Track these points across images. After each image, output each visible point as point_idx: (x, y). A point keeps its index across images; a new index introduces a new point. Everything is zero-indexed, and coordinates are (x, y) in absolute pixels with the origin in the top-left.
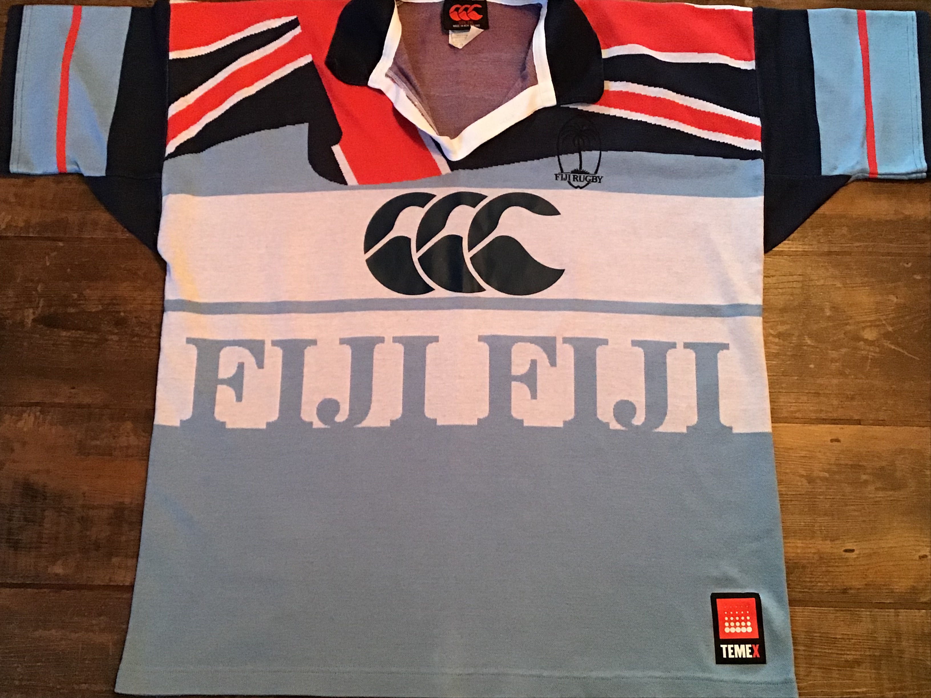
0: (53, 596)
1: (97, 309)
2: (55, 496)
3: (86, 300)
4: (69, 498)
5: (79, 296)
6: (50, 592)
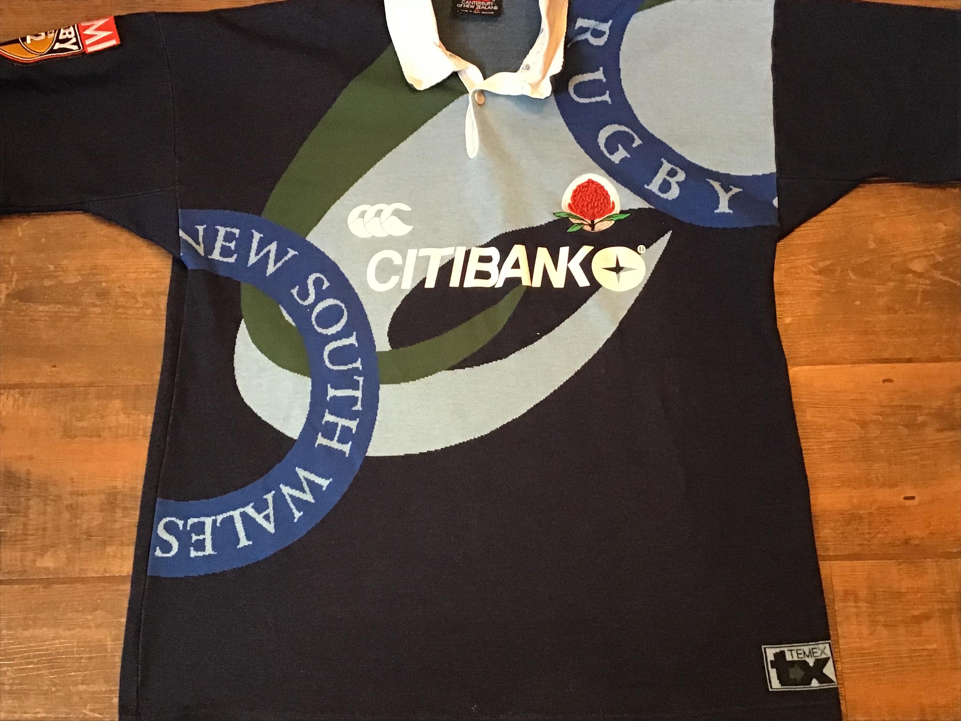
0: (43, 592)
1: (77, 281)
2: (41, 484)
3: (63, 271)
4: (55, 485)
5: (55, 268)
6: (39, 588)
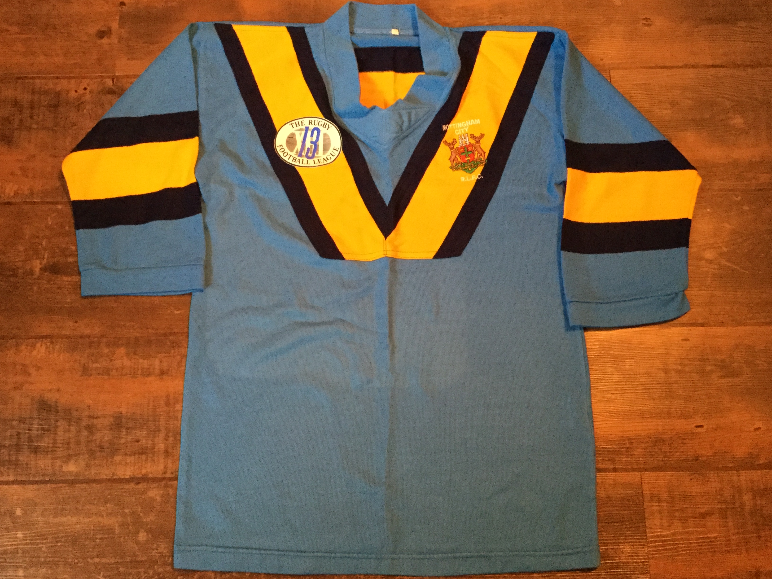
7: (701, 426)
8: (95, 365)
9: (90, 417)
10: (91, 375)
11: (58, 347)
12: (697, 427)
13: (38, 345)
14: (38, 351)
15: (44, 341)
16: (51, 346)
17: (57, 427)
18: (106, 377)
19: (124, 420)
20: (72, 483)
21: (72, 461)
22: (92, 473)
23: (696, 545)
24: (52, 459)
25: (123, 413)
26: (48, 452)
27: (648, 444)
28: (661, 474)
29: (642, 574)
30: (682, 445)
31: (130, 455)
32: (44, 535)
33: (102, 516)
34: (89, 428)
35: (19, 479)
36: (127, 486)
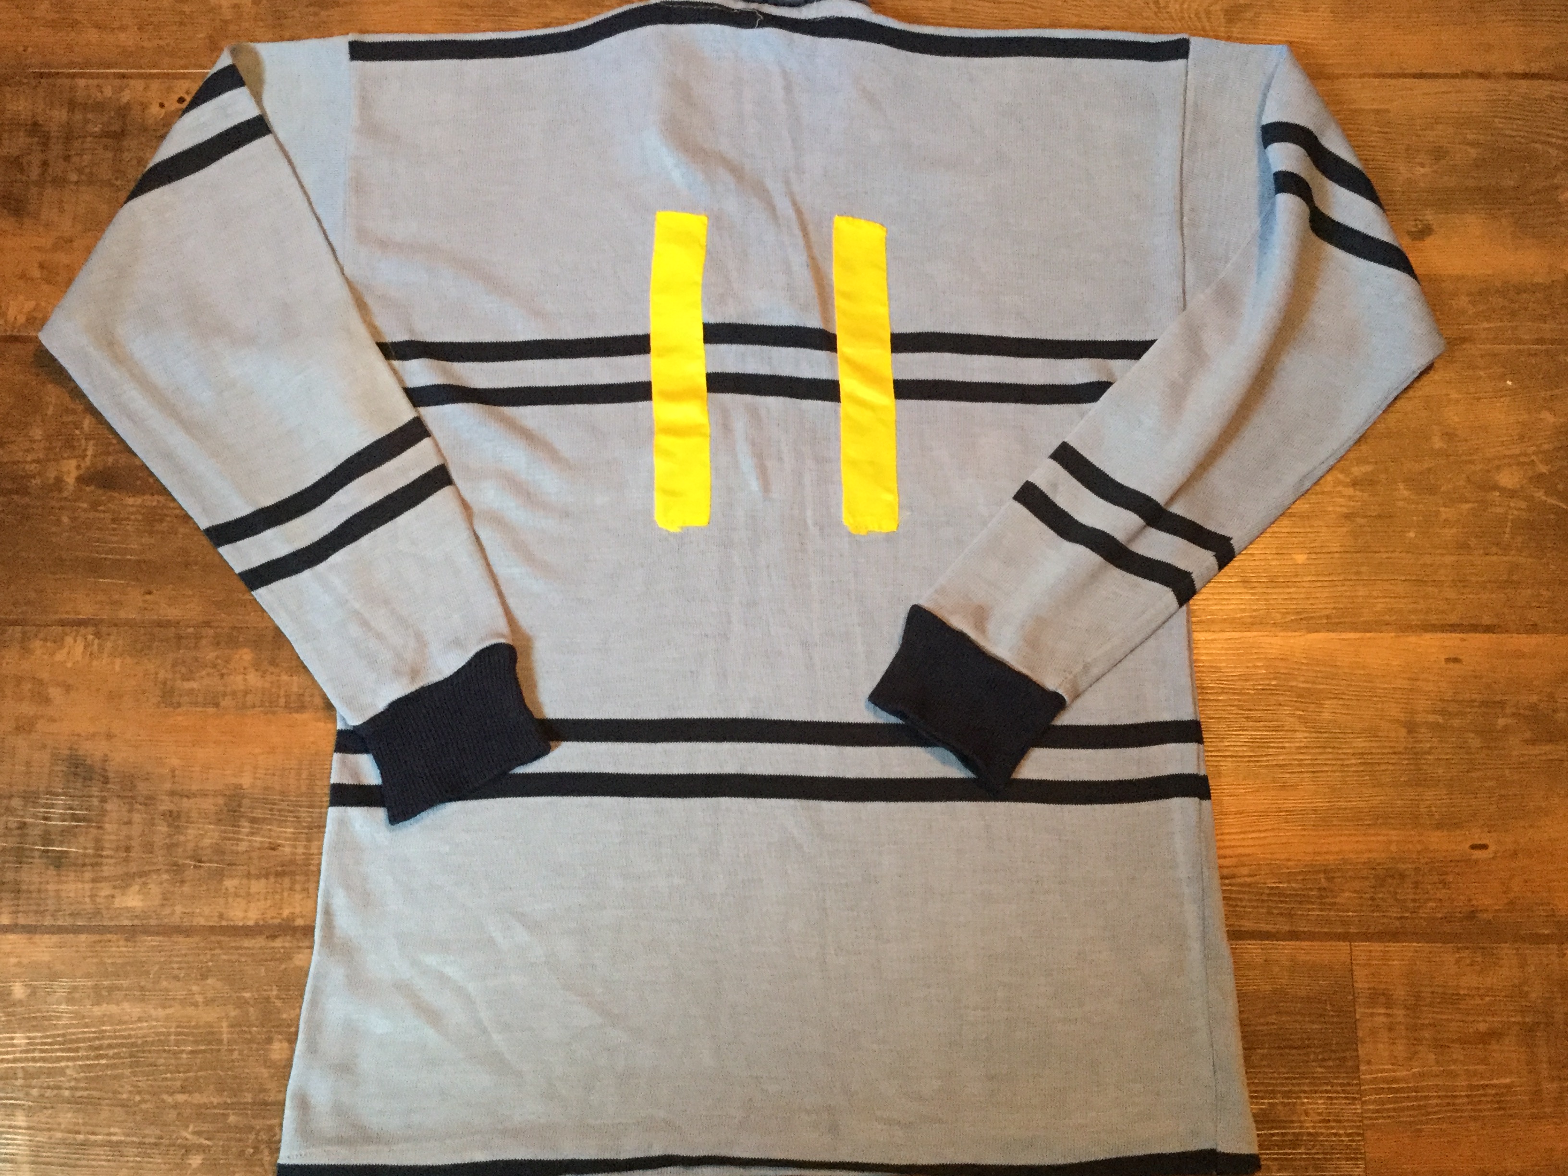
7: (1484, 847)
8: (188, 685)
9: (172, 793)
10: (179, 705)
11: (109, 644)
12: (1474, 847)
13: (69, 640)
14: (69, 653)
15: (82, 630)
16: (96, 641)
17: (103, 812)
18: (211, 710)
19: (246, 802)
20: (132, 933)
21: (136, 888)
22: (177, 913)
23: (1465, 1100)
24: (94, 881)
25: (245, 787)
26: (84, 865)
27: (1367, 883)
28: (1394, 947)
29: (1347, 1159)
30: (1441, 886)
31: (258, 877)
32: (72, 1041)
33: (196, 1005)
34: (173, 818)
35: (22, 921)
36: (247, 943)
